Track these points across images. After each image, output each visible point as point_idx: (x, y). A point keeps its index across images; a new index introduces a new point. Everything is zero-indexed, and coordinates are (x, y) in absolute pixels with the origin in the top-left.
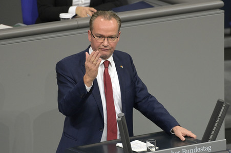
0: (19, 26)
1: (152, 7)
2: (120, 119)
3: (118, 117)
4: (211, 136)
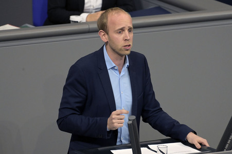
0: (27, 27)
2: (131, 122)
3: (129, 120)
4: (227, 145)
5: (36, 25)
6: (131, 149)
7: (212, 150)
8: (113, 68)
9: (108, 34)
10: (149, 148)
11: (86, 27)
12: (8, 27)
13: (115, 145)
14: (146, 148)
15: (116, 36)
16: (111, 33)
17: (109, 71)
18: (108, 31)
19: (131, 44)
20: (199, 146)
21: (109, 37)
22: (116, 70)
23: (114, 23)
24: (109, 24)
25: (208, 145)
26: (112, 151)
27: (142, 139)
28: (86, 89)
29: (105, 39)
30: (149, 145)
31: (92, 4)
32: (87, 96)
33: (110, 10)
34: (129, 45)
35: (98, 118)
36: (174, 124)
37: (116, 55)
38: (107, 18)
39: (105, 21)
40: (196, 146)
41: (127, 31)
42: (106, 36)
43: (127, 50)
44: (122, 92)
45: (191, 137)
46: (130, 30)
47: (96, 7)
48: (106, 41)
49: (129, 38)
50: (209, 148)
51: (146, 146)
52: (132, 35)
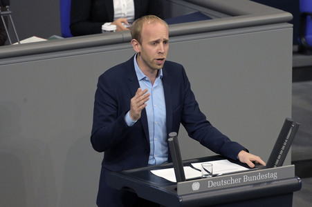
0: (56, 38)
1: (209, 18)
2: (171, 139)
4: (278, 161)
5: (65, 36)
6: (173, 170)
9: (141, 44)
10: (192, 167)
11: (119, 37)
12: (34, 39)
14: (189, 167)
15: (150, 47)
16: (144, 43)
17: (140, 82)
19: (165, 57)
20: (252, 165)
21: (142, 48)
23: (149, 34)
24: (143, 34)
26: (152, 171)
27: (184, 157)
29: (137, 49)
30: (192, 164)
33: (145, 18)
34: (162, 59)
37: (148, 68)
38: (142, 27)
39: (139, 29)
40: (249, 165)
41: (161, 43)
42: (139, 46)
43: (159, 65)
44: (155, 106)
45: (243, 156)
46: (165, 42)
47: (127, 15)
48: (138, 51)
49: (163, 51)
51: (189, 164)
52: (167, 47)
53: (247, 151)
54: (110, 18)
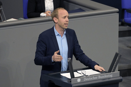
0: (21, 19)
1: (85, 11)
2: (69, 61)
3: (68, 60)
4: (113, 70)
5: (25, 18)
6: (69, 73)
7: (106, 72)
8: (58, 35)
9: (58, 19)
10: (78, 72)
11: (47, 18)
12: (12, 19)
13: (60, 71)
14: (76, 72)
17: (56, 36)
18: (59, 17)
21: (59, 21)
22: (60, 36)
24: (59, 14)
25: (104, 70)
26: (61, 74)
27: (74, 68)
28: (46, 45)
30: (78, 71)
31: (49, 8)
32: (46, 48)
35: (49, 56)
36: (89, 61)
38: (58, 12)
42: (57, 20)
44: (63, 46)
45: (96, 67)
47: (50, 10)
50: (105, 71)
51: (76, 71)
53: (99, 65)
54: (44, 10)
